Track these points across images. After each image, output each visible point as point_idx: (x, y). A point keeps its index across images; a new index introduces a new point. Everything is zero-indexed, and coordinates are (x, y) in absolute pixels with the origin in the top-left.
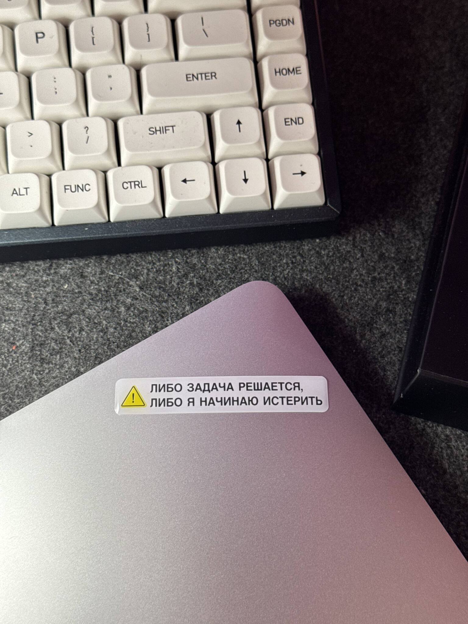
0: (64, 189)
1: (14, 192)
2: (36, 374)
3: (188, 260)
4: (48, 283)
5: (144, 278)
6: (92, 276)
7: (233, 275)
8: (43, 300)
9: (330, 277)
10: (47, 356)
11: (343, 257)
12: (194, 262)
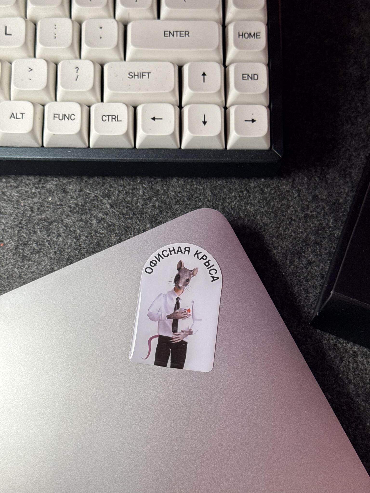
0: (53, 117)
1: (12, 116)
2: (18, 268)
3: (153, 187)
4: (36, 195)
5: (115, 197)
6: (73, 192)
7: (189, 202)
8: (30, 208)
9: (270, 211)
10: (28, 254)
11: (283, 195)
12: (158, 189)
